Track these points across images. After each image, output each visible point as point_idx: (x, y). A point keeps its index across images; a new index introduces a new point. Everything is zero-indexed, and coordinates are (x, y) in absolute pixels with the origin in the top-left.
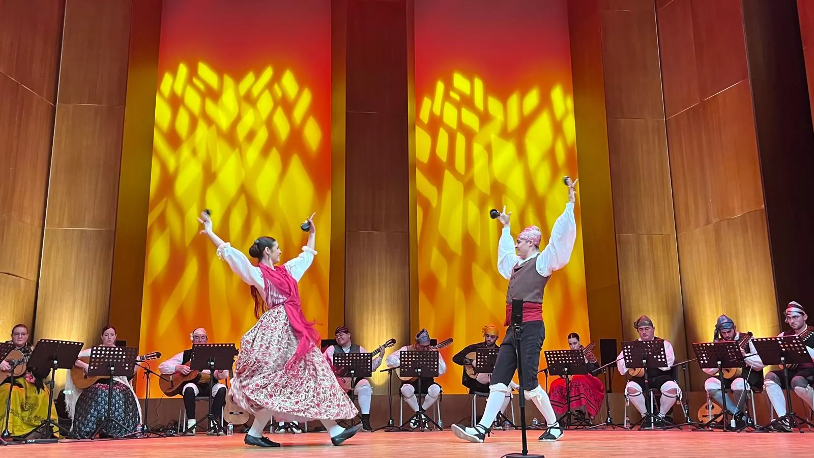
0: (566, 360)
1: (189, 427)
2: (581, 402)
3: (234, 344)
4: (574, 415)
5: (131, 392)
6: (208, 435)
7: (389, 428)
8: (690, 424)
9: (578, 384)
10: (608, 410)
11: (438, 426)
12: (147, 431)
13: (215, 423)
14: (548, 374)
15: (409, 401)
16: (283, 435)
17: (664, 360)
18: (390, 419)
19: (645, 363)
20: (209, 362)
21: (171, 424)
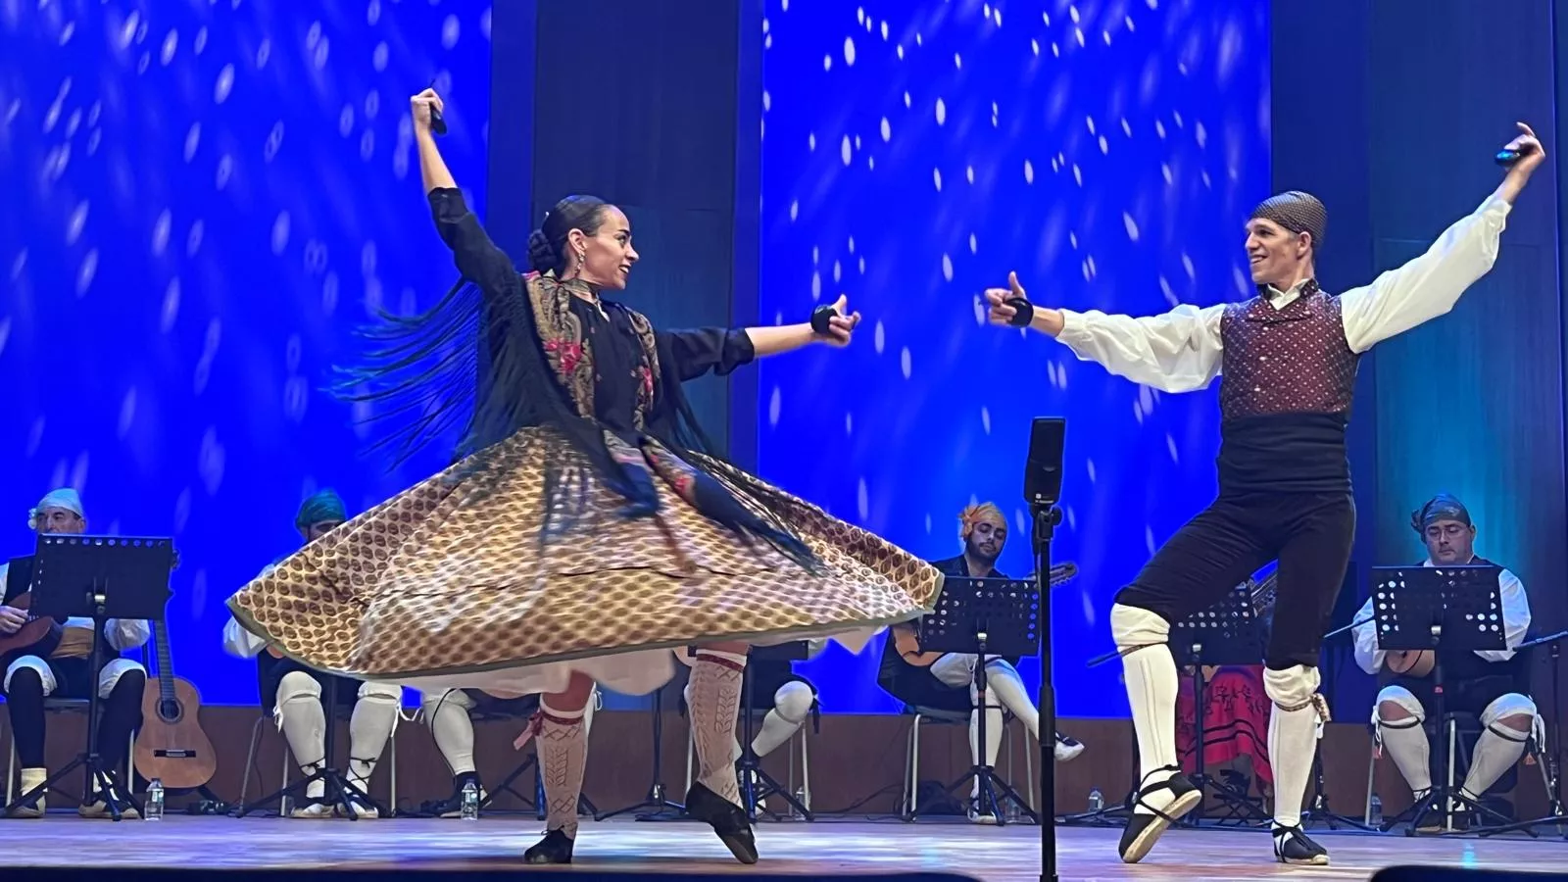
1: (26, 790)
2: (1236, 746)
3: (168, 541)
4: (1215, 785)
6: (84, 817)
7: (649, 811)
8: (1560, 821)
9: (1229, 692)
11: (803, 810)
13: (108, 780)
16: (319, 823)
17: (1495, 628)
18: (655, 783)
19: (1437, 635)
20: (89, 594)
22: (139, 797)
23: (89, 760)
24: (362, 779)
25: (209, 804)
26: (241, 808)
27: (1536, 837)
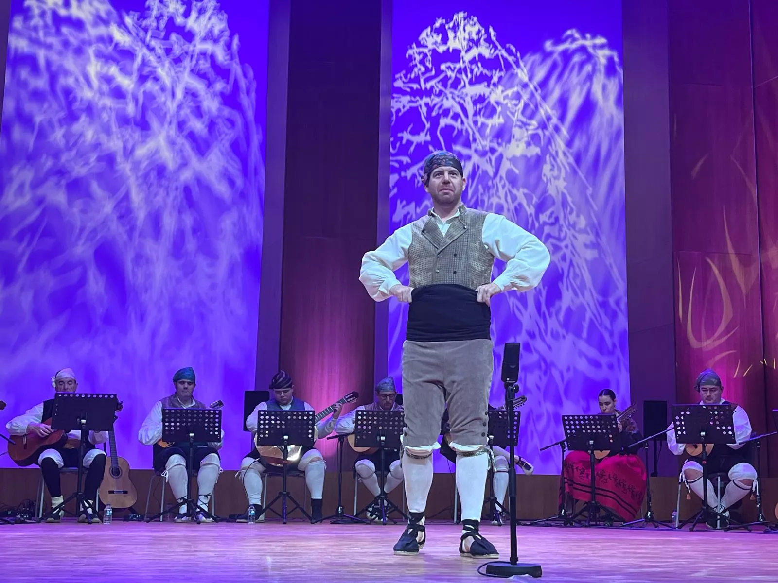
0: (591, 429)
3: (115, 395)
6: (77, 522)
7: (338, 519)
8: (762, 524)
10: (649, 500)
13: (86, 505)
14: (566, 448)
15: (367, 482)
17: (730, 433)
18: (339, 506)
19: (703, 436)
20: (78, 419)
21: (24, 505)
22: (100, 513)
23: (78, 496)
24: (205, 504)
25: (134, 516)
26: (148, 518)
27: (750, 531)
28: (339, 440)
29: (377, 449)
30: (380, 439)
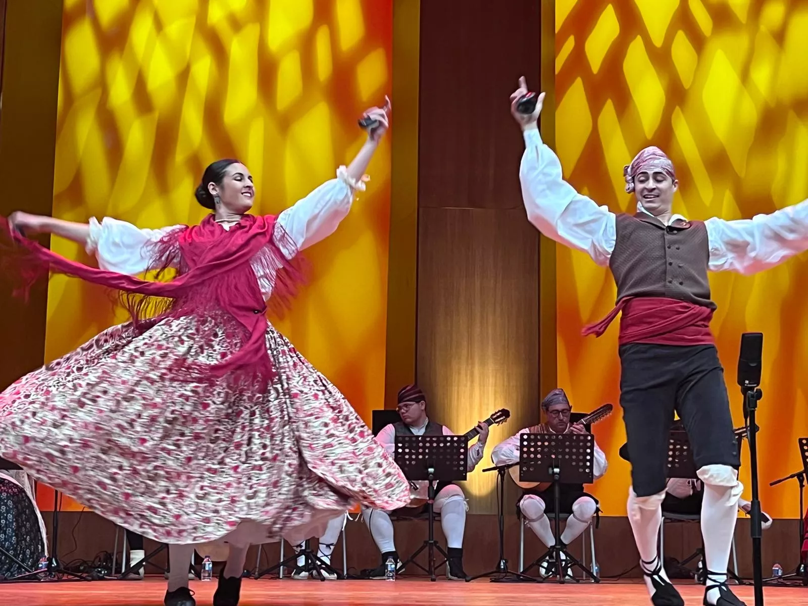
1: (133, 564)
5: (28, 498)
7: (498, 576)
11: (591, 575)
12: (57, 569)
14: (805, 482)
15: (536, 526)
18: (501, 559)
21: (100, 559)
22: (197, 567)
24: (327, 556)
26: (256, 573)
28: (500, 472)
29: (549, 484)
30: (553, 472)
